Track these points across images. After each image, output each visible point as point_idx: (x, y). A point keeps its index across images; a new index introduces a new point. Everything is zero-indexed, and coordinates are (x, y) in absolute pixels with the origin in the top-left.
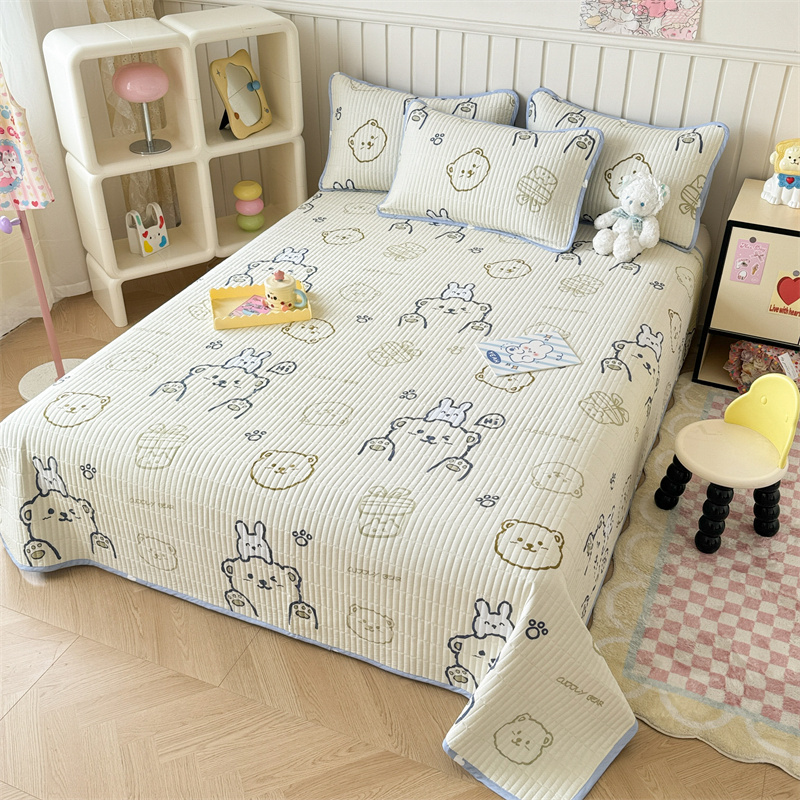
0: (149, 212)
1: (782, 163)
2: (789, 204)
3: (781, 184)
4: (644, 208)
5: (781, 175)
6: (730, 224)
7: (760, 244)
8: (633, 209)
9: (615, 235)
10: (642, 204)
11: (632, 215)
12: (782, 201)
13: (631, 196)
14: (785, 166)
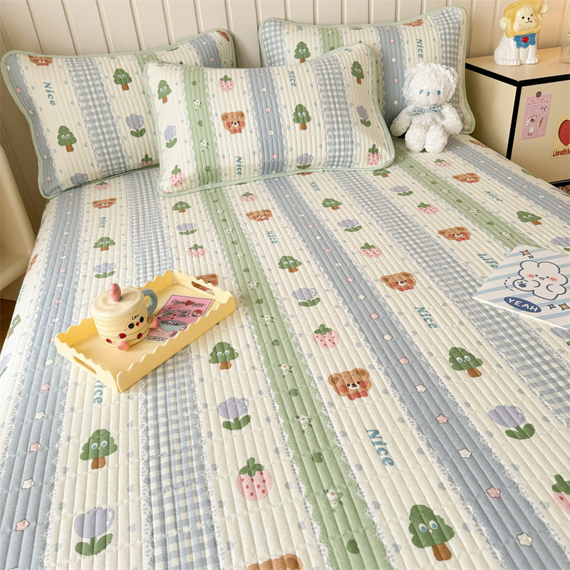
2: (528, 62)
3: (519, 46)
4: (441, 95)
5: (516, 37)
6: (520, 85)
7: (545, 96)
8: (432, 100)
9: (427, 128)
10: (439, 92)
11: (428, 108)
12: (521, 61)
13: (424, 88)
14: (519, 27)
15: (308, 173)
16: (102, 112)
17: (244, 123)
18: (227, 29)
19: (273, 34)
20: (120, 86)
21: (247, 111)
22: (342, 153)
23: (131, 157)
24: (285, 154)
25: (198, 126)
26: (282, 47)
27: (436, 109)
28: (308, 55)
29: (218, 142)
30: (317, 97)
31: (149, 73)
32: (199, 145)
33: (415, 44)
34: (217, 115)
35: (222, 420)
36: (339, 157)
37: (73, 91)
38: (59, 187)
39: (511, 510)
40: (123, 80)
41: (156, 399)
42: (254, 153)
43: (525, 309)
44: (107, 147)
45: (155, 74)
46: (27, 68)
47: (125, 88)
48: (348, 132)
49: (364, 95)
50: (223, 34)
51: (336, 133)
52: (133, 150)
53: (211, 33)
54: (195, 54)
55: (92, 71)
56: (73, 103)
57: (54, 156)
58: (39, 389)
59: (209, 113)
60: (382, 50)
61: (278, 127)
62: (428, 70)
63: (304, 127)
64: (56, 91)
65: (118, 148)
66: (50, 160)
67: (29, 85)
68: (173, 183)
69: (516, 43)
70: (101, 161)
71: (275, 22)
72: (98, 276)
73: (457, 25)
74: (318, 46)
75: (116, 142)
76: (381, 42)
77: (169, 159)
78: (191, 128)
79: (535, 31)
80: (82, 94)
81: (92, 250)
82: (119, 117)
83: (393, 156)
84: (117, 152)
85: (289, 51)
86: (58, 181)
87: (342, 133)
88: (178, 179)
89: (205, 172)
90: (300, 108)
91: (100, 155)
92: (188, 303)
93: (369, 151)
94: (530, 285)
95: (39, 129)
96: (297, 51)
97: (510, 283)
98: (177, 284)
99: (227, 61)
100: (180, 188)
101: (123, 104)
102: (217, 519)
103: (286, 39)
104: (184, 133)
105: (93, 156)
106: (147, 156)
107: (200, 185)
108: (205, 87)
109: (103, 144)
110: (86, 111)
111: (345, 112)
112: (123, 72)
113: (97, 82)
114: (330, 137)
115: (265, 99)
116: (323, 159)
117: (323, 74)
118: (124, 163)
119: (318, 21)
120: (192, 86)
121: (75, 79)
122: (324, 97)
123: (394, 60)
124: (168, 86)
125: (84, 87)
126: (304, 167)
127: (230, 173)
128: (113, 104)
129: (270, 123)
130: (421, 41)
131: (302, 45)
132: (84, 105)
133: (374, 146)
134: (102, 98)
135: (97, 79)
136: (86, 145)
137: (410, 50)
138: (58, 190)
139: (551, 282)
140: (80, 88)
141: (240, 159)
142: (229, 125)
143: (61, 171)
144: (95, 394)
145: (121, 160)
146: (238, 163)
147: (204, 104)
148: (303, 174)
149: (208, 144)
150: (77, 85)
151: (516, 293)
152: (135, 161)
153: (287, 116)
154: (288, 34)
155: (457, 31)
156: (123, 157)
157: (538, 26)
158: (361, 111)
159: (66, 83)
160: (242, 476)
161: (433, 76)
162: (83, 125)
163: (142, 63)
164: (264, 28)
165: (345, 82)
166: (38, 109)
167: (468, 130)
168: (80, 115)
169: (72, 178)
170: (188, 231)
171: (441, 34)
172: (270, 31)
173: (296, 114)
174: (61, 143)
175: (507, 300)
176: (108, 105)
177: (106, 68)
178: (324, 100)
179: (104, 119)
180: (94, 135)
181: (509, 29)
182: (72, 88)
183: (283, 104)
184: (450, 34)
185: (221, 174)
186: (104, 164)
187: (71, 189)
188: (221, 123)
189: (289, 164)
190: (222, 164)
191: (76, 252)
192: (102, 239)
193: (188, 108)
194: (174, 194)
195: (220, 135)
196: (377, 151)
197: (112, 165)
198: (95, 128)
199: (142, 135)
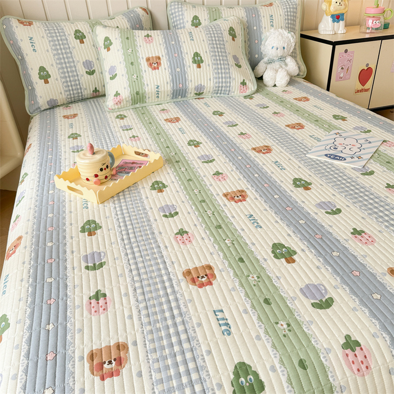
1: (332, 8)
2: (339, 32)
3: (334, 21)
4: (285, 50)
5: (332, 15)
6: (334, 44)
7: (350, 52)
8: (280, 53)
9: (277, 71)
10: (284, 48)
11: (277, 58)
12: (335, 32)
13: (275, 45)
14: (334, 9)
15: (202, 98)
16: (67, 58)
17: (160, 63)
18: (146, 7)
19: (176, 10)
20: (78, 41)
21: (163, 56)
22: (224, 85)
23: (86, 89)
24: (187, 84)
25: (131, 65)
26: (183, 19)
27: (282, 59)
28: (200, 24)
29: (144, 76)
30: (207, 48)
31: (97, 32)
32: (132, 77)
33: (269, 18)
34: (143, 58)
35: (162, 214)
36: (222, 87)
37: (48, 43)
38: (39, 108)
39: (328, 243)
40: (80, 37)
41: (121, 206)
42: (167, 83)
43: (337, 159)
44: (70, 81)
45: (101, 33)
46: (17, 27)
47: (82, 42)
48: (227, 71)
49: (236, 48)
50: (144, 10)
52: (88, 84)
53: (136, 9)
54: (127, 22)
55: (60, 31)
56: (48, 51)
57: (36, 86)
58: (47, 203)
59: (137, 58)
60: (247, 22)
61: (183, 66)
62: (277, 33)
63: (199, 67)
64: (37, 43)
65: (77, 82)
66: (33, 89)
67: (19, 39)
68: (115, 102)
69: (332, 19)
70: (66, 91)
71: (178, 2)
72: (74, 152)
73: (295, 6)
74: (206, 18)
75: (76, 78)
76: (247, 16)
77: (111, 88)
78: (126, 67)
79: (344, 12)
80: (53, 45)
81: (67, 139)
82: (78, 62)
83: (256, 87)
84: (77, 85)
85: (187, 22)
86: (38, 103)
87: (223, 71)
88: (118, 99)
89: (135, 95)
90: (196, 54)
91: (66, 87)
92: (133, 163)
93: (241, 83)
94: (340, 148)
95: (25, 68)
96: (193, 21)
97: (328, 147)
98: (125, 154)
99: (147, 27)
100: (119, 106)
101: (81, 53)
102: (164, 253)
103: (185, 14)
104: (121, 70)
105: (61, 87)
106: (96, 88)
107: (132, 104)
108: (134, 41)
109: (68, 79)
110: (56, 57)
111: (225, 58)
112: (80, 32)
113: (63, 38)
114: (216, 73)
115: (174, 49)
116: (212, 88)
117: (211, 34)
118: (81, 93)
119: (205, 3)
120: (126, 40)
121: (49, 35)
122: (211, 48)
123: (255, 28)
124: (110, 40)
125: (55, 41)
126: (199, 94)
127: (152, 97)
128: (74, 52)
129: (177, 63)
130: (272, 16)
131: (196, 18)
132: (55, 52)
133: (244, 80)
134: (67, 49)
135: (63, 36)
136: (57, 79)
137: (265, 22)
138: (39, 110)
139: (353, 147)
140: (52, 41)
141: (158, 87)
142: (151, 65)
143: (41, 97)
144: (83, 205)
145: (80, 91)
146: (157, 90)
147: (134, 51)
148: (198, 98)
149: (137, 77)
150: (50, 39)
151: (332, 152)
152: (88, 92)
153: (188, 60)
154: (186, 10)
155: (295, 10)
156: (81, 89)
157: (345, 8)
158: (235, 58)
159: (43, 37)
160: (177, 236)
161: (280, 37)
162: (55, 66)
163: (93, 26)
164: (171, 6)
165: (224, 39)
166: (25, 55)
167: (302, 76)
168: (53, 59)
169: (48, 102)
170: (128, 129)
171: (285, 12)
172: (175, 9)
173: (194, 58)
174: (40, 78)
175: (326, 155)
176: (71, 53)
177: (69, 30)
178: (212, 50)
179: (69, 62)
180: (62, 73)
181: (328, 9)
182: (47, 41)
183: (185, 52)
184: (290, 12)
185: (146, 97)
186: (68, 93)
187: (47, 109)
188: (146, 63)
189: (190, 91)
190: (146, 90)
191: (57, 141)
192: (72, 134)
193: (124, 54)
194: (116, 110)
195: (145, 71)
196: (246, 84)
197: (73, 94)
198: (63, 68)
199: (93, 74)
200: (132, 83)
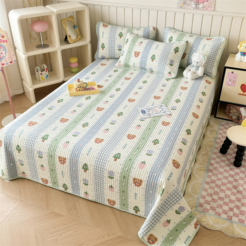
0: (42, 67)
1: (241, 48)
2: (244, 61)
3: (241, 55)
5: (241, 52)
6: (225, 68)
8: (195, 64)
16: (113, 42)
17: (139, 55)
18: (156, 27)
19: (167, 32)
20: (119, 37)
21: (141, 52)
22: (161, 71)
24: (146, 66)
25: (129, 53)
26: (167, 36)
28: (172, 40)
30: (160, 54)
32: (127, 57)
33: (203, 46)
37: (108, 35)
40: (121, 35)
42: (138, 63)
46: (101, 27)
47: (120, 38)
48: (164, 66)
51: (160, 65)
52: (117, 54)
53: (150, 27)
54: (143, 33)
55: (115, 31)
56: (107, 38)
57: (99, 49)
59: (132, 50)
60: (192, 45)
63: (153, 61)
64: (105, 34)
65: (114, 52)
67: (100, 31)
68: (118, 65)
70: (109, 54)
71: (169, 28)
72: (86, 79)
74: (176, 39)
75: (114, 50)
76: (193, 43)
77: (120, 58)
78: (127, 53)
80: (110, 37)
81: (90, 73)
82: (116, 45)
83: (175, 76)
85: (168, 38)
86: (99, 56)
87: (162, 65)
89: (126, 64)
90: (154, 56)
93: (169, 73)
96: (170, 38)
101: (119, 41)
104: (125, 53)
105: (107, 52)
108: (135, 43)
109: (111, 50)
110: (109, 41)
112: (122, 33)
114: (159, 65)
115: (147, 50)
117: (165, 48)
120: (133, 42)
121: (110, 32)
122: (162, 54)
123: (194, 49)
124: (128, 40)
126: (151, 71)
127: (132, 67)
128: (116, 41)
129: (145, 57)
130: (206, 45)
131: (172, 37)
132: (109, 39)
134: (114, 39)
135: (115, 34)
136: (107, 49)
137: (201, 47)
138: (98, 58)
142: (135, 55)
143: (100, 54)
146: (134, 65)
147: (133, 48)
148: (151, 73)
149: (129, 58)
150: (110, 34)
151: (146, 110)
153: (150, 56)
155: (219, 45)
156: (115, 55)
158: (172, 61)
159: (107, 33)
162: (108, 44)
163: (128, 32)
165: (170, 52)
166: (100, 38)
167: (213, 77)
169: (102, 56)
170: (110, 76)
171: (213, 45)
173: (152, 57)
174: (101, 47)
175: (142, 110)
179: (113, 44)
183: (150, 53)
184: (216, 45)
185: (130, 66)
187: (101, 59)
188: (134, 53)
189: (147, 69)
192: (94, 72)
193: (129, 47)
195: (132, 57)
196: (171, 73)
197: (112, 56)
198: (110, 46)
199: (120, 50)
200: (126, 59)
